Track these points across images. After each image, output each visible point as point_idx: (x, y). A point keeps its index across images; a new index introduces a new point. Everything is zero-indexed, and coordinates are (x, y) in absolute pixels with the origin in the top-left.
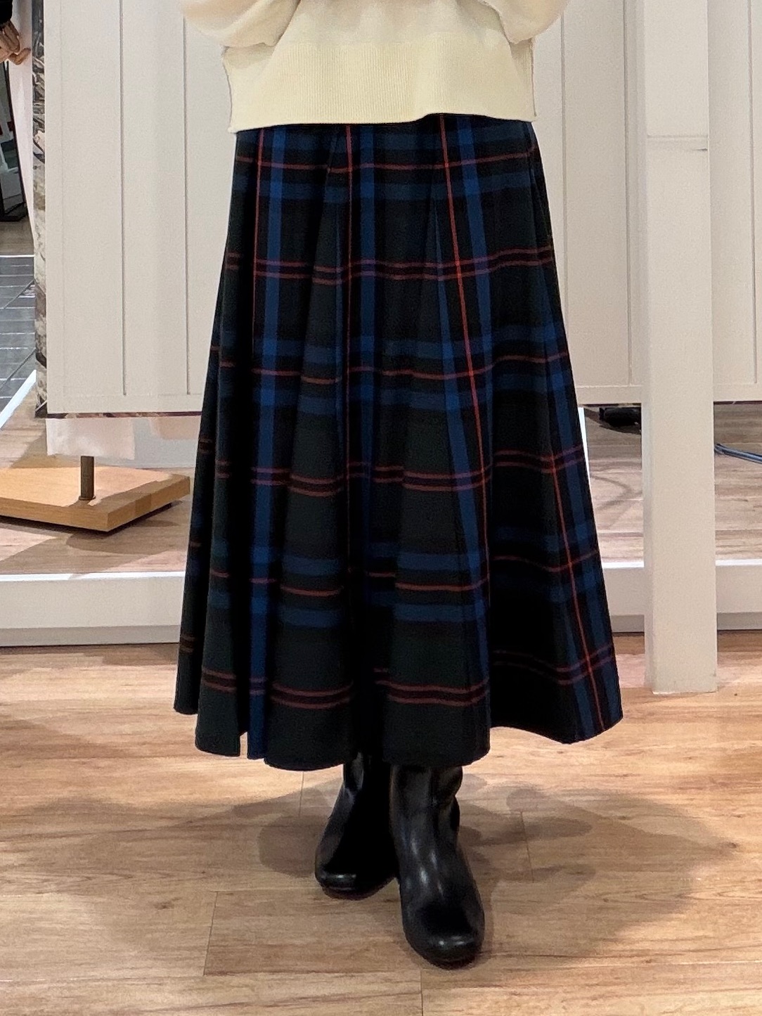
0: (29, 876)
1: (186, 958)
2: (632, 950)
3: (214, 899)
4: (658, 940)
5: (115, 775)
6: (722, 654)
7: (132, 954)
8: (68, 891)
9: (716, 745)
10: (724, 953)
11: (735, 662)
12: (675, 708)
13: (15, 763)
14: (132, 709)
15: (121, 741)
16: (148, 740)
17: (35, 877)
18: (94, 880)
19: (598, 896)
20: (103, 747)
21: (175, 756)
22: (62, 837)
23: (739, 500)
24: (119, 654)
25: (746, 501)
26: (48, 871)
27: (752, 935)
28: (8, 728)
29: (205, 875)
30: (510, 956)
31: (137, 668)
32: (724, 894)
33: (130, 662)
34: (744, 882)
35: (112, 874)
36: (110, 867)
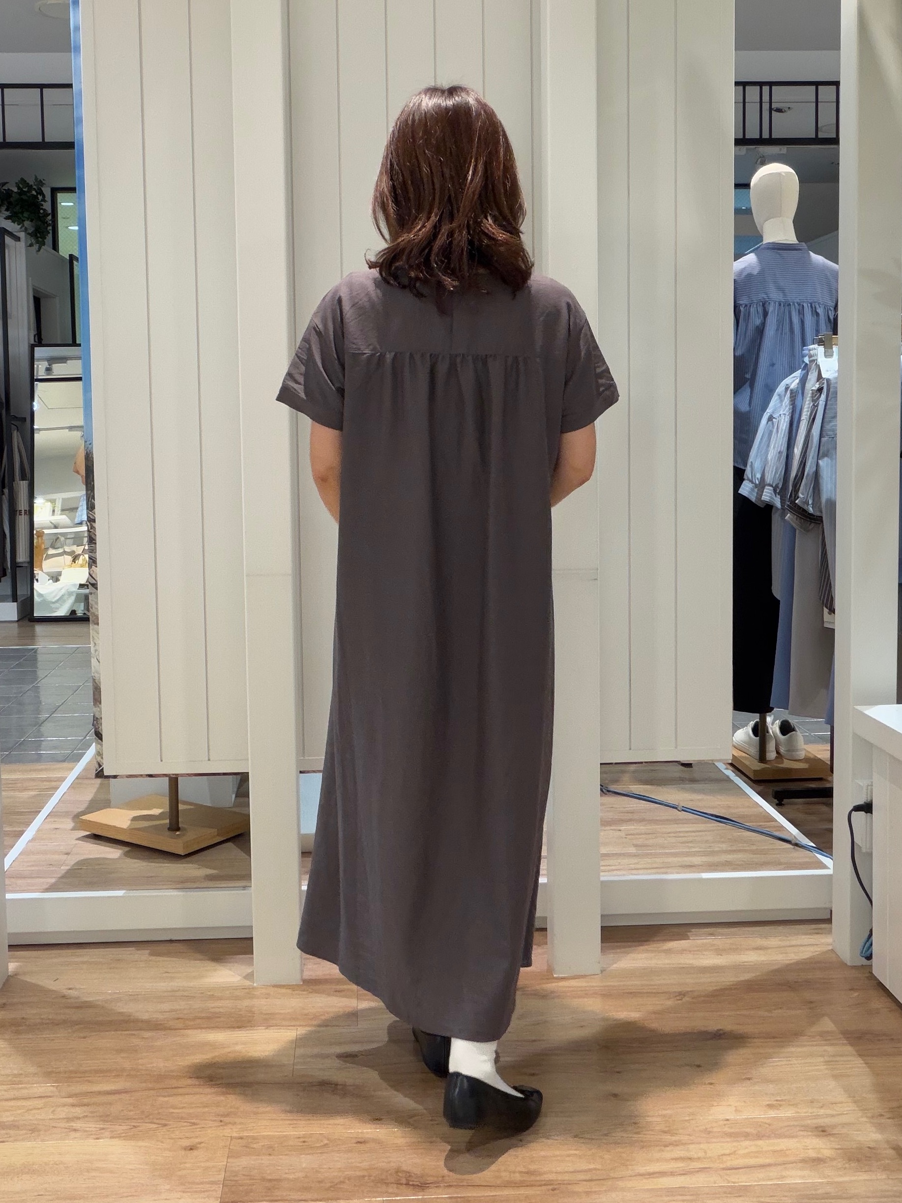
0: (90, 1126)
1: (207, 1191)
2: (539, 1181)
3: (229, 1143)
4: (560, 1173)
5: (156, 1044)
6: (604, 945)
7: (168, 1187)
8: (119, 1137)
10: (610, 1183)
11: (613, 951)
12: (570, 987)
13: (82, 1035)
14: (170, 992)
15: (161, 1017)
16: (181, 1016)
17: (94, 1126)
18: (139, 1129)
20: (147, 1022)
21: (201, 1028)
22: (114, 1094)
23: (615, 830)
24: (162, 948)
25: (620, 830)
26: (104, 1121)
27: (630, 1167)
28: (77, 1007)
29: (222, 1124)
30: (450, 1186)
31: (174, 959)
33: (168, 954)
34: (623, 1125)
35: (151, 1123)
36: (151, 1117)
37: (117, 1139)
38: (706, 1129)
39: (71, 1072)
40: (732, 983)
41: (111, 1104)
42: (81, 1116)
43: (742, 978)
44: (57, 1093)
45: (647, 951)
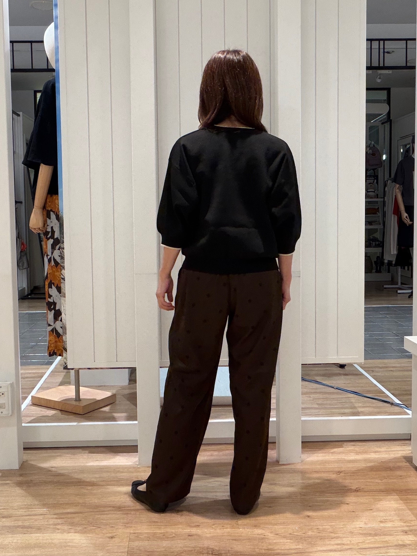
0: (65, 527)
2: (274, 553)
3: (129, 535)
4: (283, 550)
5: (93, 492)
6: (302, 450)
8: (78, 532)
9: (301, 481)
11: (307, 452)
12: (287, 468)
13: (59, 488)
14: (99, 469)
15: (95, 480)
16: (104, 480)
18: (87, 529)
19: (262, 534)
20: (89, 482)
21: (114, 485)
22: (75, 513)
23: (308, 397)
24: (94, 450)
25: (310, 397)
26: (71, 525)
27: (316, 548)
28: (56, 476)
29: (126, 527)
30: (232, 555)
31: (100, 454)
32: (306, 533)
33: (98, 453)
34: (312, 529)
35: (93, 526)
36: (93, 524)
37: (77, 533)
38: (351, 531)
39: (54, 504)
40: (363, 467)
41: (74, 518)
42: (60, 523)
43: (368, 465)
44: (49, 513)
45: (323, 453)
